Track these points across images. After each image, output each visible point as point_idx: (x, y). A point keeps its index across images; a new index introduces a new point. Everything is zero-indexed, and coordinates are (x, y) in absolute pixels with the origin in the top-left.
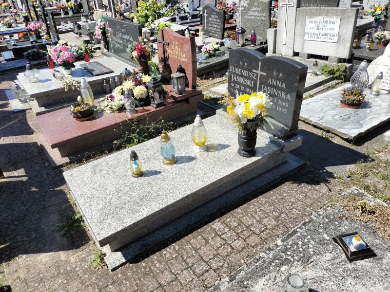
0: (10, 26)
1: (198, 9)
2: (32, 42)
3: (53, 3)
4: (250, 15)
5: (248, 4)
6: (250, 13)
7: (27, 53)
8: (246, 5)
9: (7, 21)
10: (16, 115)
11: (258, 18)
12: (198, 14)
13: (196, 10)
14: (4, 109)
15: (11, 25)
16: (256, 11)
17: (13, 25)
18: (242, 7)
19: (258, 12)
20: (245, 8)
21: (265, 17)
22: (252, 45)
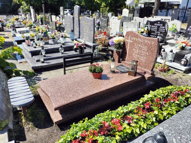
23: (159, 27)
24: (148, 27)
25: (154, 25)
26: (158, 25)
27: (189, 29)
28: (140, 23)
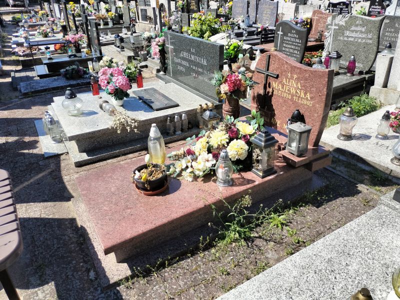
0: (46, 36)
1: (254, 25)
2: (70, 56)
3: (91, 12)
4: (348, 37)
5: (346, 22)
6: (347, 33)
7: (65, 70)
8: (342, 23)
9: (43, 30)
10: (47, 161)
11: (359, 41)
12: (255, 31)
13: (251, 26)
14: (31, 151)
15: (48, 34)
16: (356, 32)
17: (50, 34)
18: (335, 25)
19: (361, 32)
20: (340, 27)
21: (370, 39)
22: (349, 75)
23: (341, 9)
24: (329, 10)
25: (336, 7)
26: (341, 7)
27: (370, 10)
28: (320, 6)
